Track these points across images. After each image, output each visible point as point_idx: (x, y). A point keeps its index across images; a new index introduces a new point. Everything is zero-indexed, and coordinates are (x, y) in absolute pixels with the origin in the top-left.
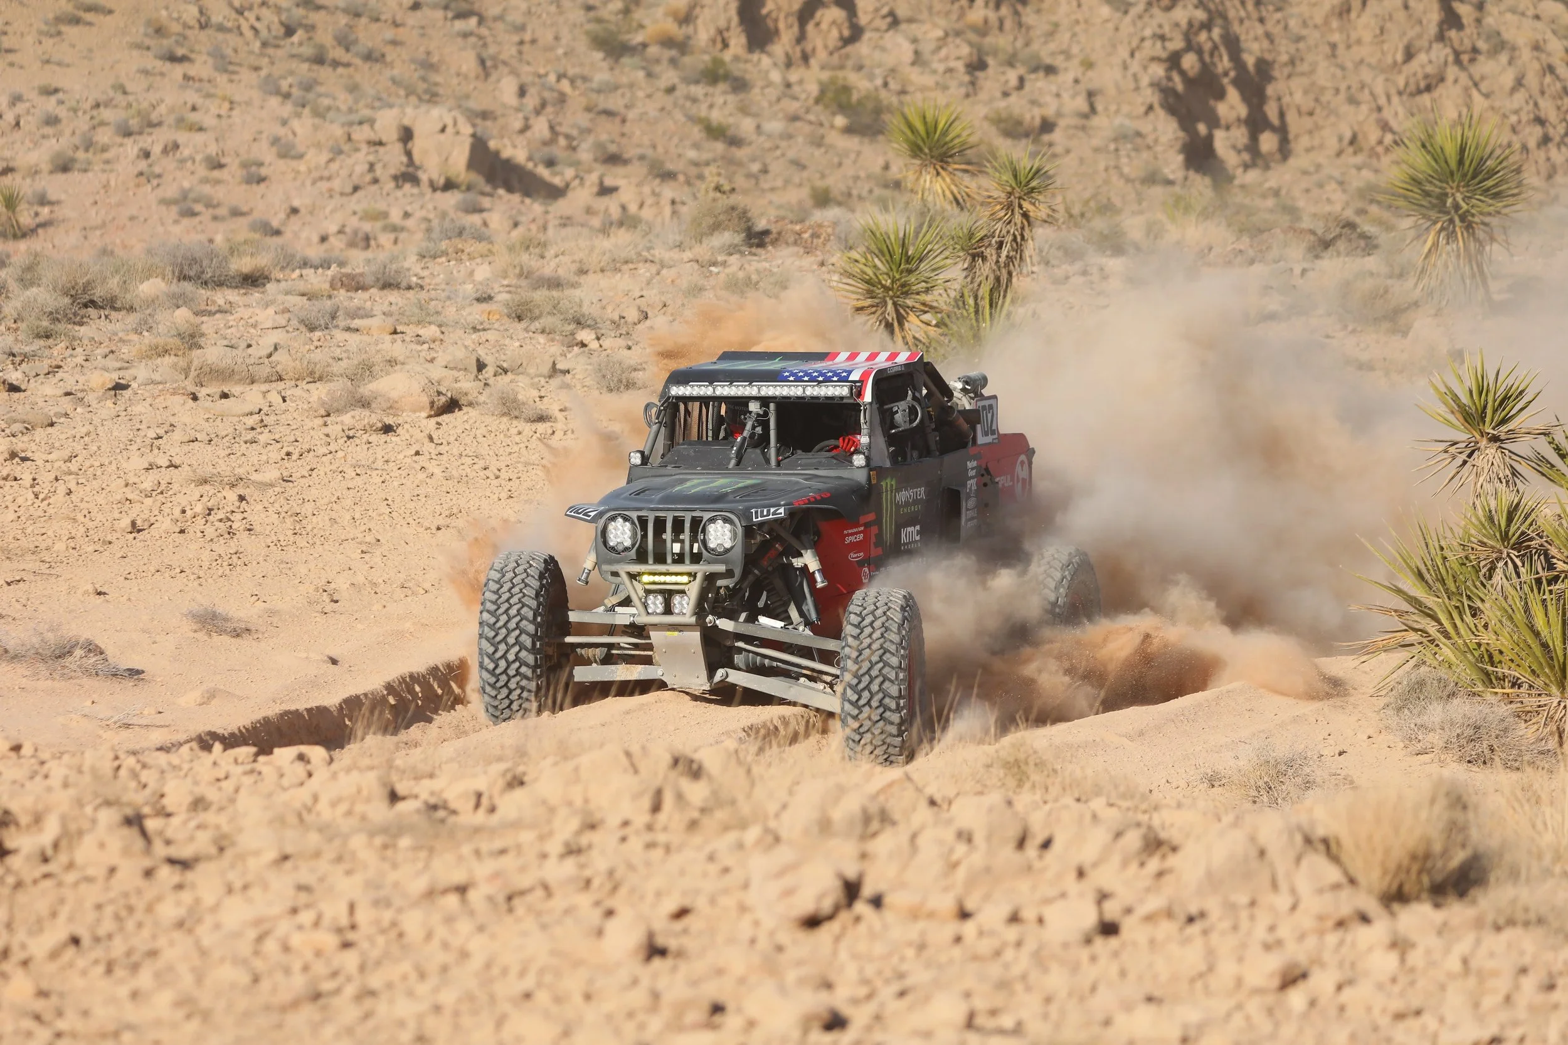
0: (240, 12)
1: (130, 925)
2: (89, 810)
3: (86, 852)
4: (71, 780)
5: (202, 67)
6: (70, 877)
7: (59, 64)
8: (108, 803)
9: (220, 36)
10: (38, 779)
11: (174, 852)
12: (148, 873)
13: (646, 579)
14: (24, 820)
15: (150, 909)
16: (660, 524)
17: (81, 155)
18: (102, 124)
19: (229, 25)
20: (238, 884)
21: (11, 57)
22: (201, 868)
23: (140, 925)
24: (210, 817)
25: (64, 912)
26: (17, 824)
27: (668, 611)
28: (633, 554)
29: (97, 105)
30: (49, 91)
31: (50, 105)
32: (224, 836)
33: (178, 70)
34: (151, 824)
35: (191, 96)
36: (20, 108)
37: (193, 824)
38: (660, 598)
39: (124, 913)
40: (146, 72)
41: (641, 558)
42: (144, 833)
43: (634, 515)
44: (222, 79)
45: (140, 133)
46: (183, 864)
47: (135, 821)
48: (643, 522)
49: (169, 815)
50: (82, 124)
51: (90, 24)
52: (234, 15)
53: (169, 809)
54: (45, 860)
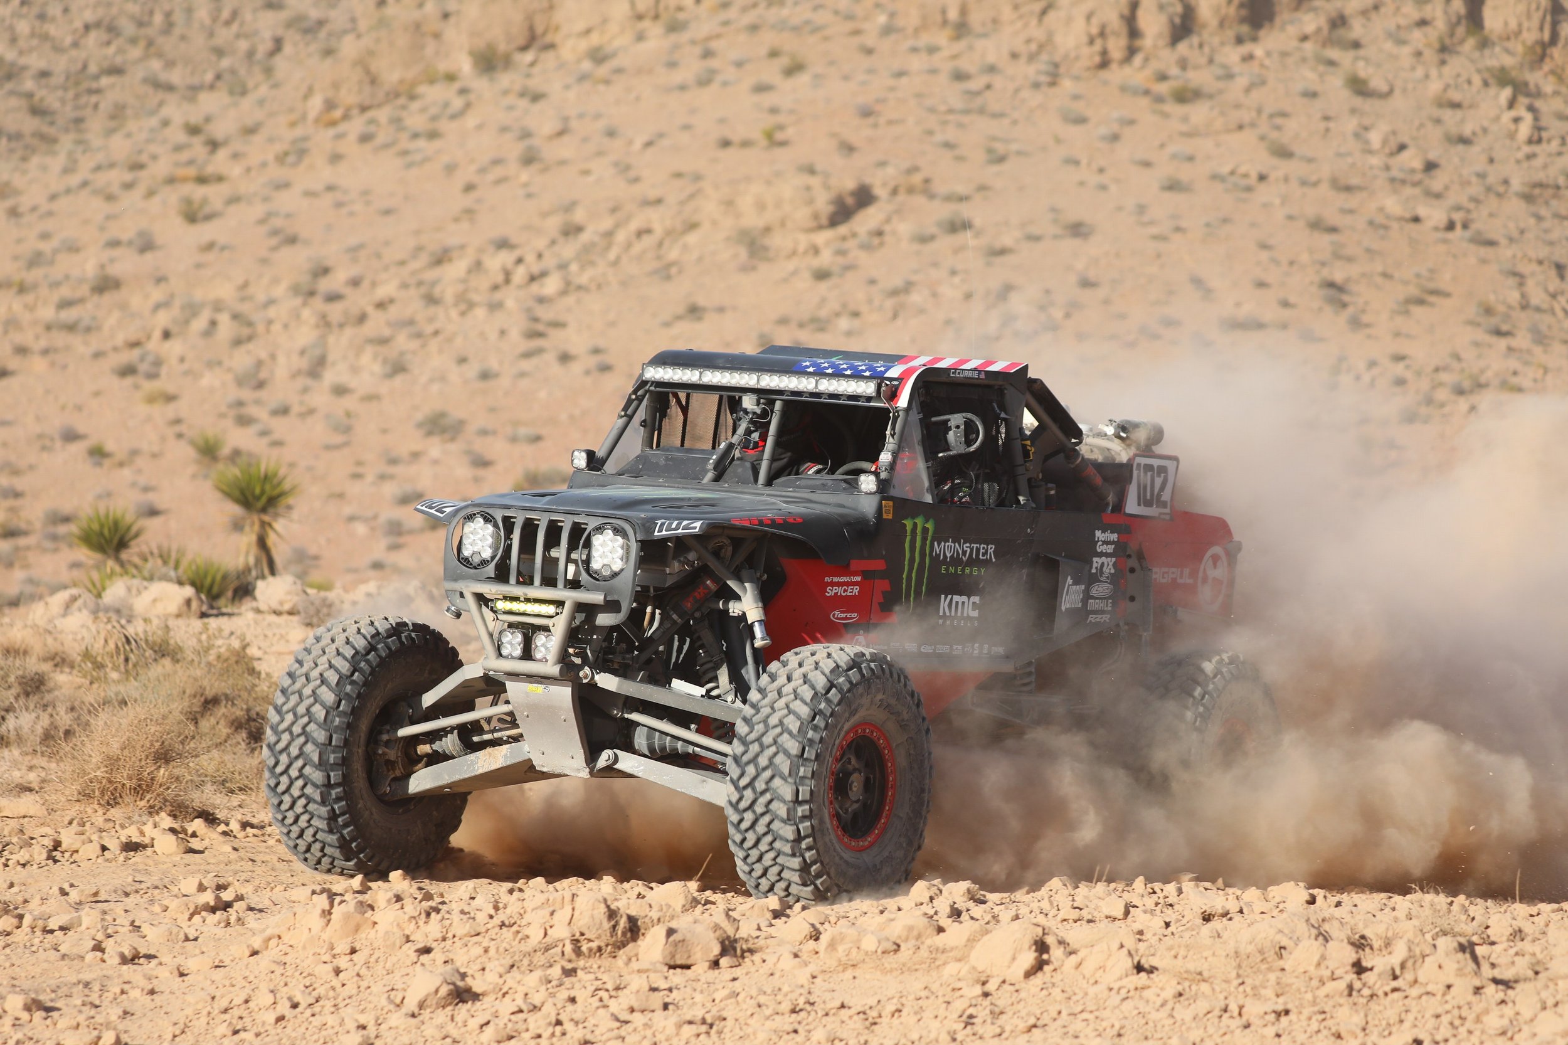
0: (1554, 296)
1: (1463, 1031)
2: (1428, 937)
3: (1427, 971)
4: (1414, 913)
5: (1522, 340)
6: (1414, 992)
7: (1408, 336)
8: (1445, 934)
9: (1537, 316)
10: (1387, 910)
11: (1497, 973)
12: (1478, 990)
13: (501, 605)
14: (1376, 944)
15: (1478, 1020)
16: (530, 528)
17: (1424, 410)
18: (1441, 384)
19: (1545, 306)
20: (1550, 1002)
21: (1368, 331)
22: (1519, 987)
23: (1470, 1032)
24: (1526, 946)
25: (1410, 1017)
26: (1372, 948)
27: (527, 654)
28: (490, 570)
29: (1437, 370)
30: (1399, 358)
31: (1399, 369)
32: (1538, 962)
33: (1503, 343)
34: (1480, 951)
35: (1513, 364)
36: (1376, 371)
37: (1512, 951)
38: (519, 637)
39: (1457, 1022)
40: (1477, 344)
41: (502, 575)
42: (1475, 959)
43: (499, 515)
44: (1538, 350)
45: (1471, 392)
46: (1505, 984)
47: (1467, 948)
48: (508, 524)
49: (1493, 943)
50: (1425, 384)
51: (1432, 305)
52: (1548, 299)
53: (1493, 939)
54: (1395, 978)
